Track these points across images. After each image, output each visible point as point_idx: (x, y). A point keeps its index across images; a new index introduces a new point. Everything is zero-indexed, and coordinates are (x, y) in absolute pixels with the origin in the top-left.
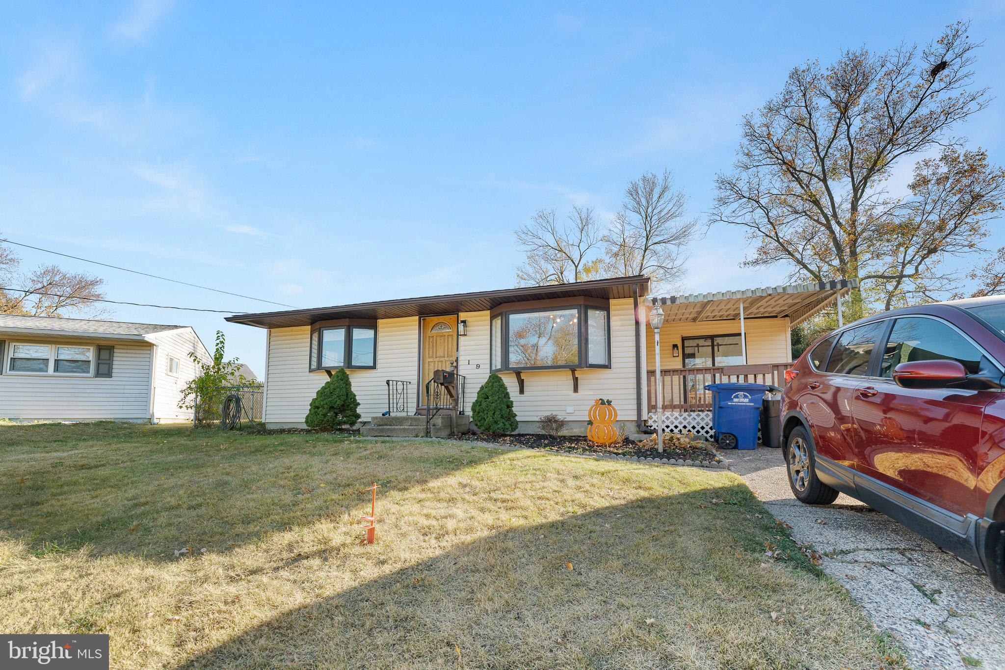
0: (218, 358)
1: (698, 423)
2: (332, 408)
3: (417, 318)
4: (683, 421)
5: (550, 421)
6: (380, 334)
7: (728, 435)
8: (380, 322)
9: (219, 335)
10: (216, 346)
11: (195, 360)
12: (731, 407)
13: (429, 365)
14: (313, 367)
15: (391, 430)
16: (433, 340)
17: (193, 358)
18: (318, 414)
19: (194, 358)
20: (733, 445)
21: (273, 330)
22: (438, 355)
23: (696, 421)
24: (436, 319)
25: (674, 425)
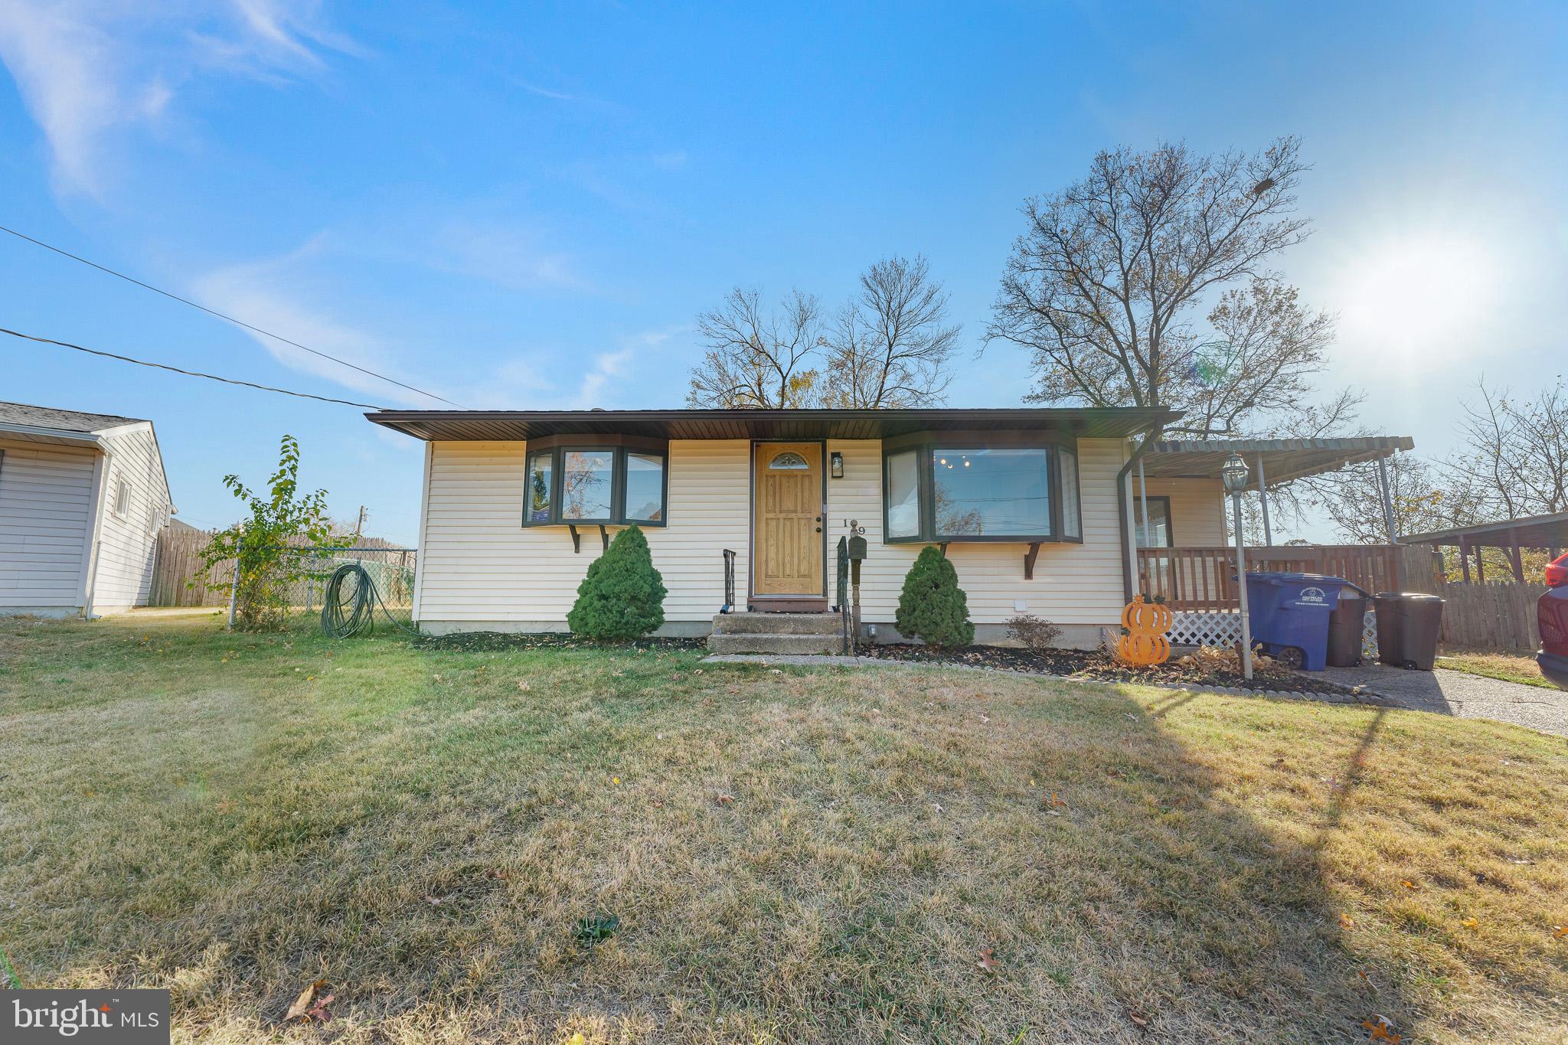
0: (284, 489)
1: (1212, 630)
2: (634, 598)
3: (747, 442)
4: (1190, 626)
5: (1022, 626)
6: (672, 466)
7: (1291, 649)
8: (674, 444)
9: (286, 443)
10: (281, 465)
11: (237, 492)
12: (1300, 609)
13: (767, 524)
14: (529, 519)
15: (772, 642)
16: (774, 482)
17: (233, 488)
18: (610, 611)
19: (237, 487)
20: (1299, 663)
21: (437, 443)
22: (784, 508)
23: (1209, 626)
24: (779, 447)
25: (1178, 631)
